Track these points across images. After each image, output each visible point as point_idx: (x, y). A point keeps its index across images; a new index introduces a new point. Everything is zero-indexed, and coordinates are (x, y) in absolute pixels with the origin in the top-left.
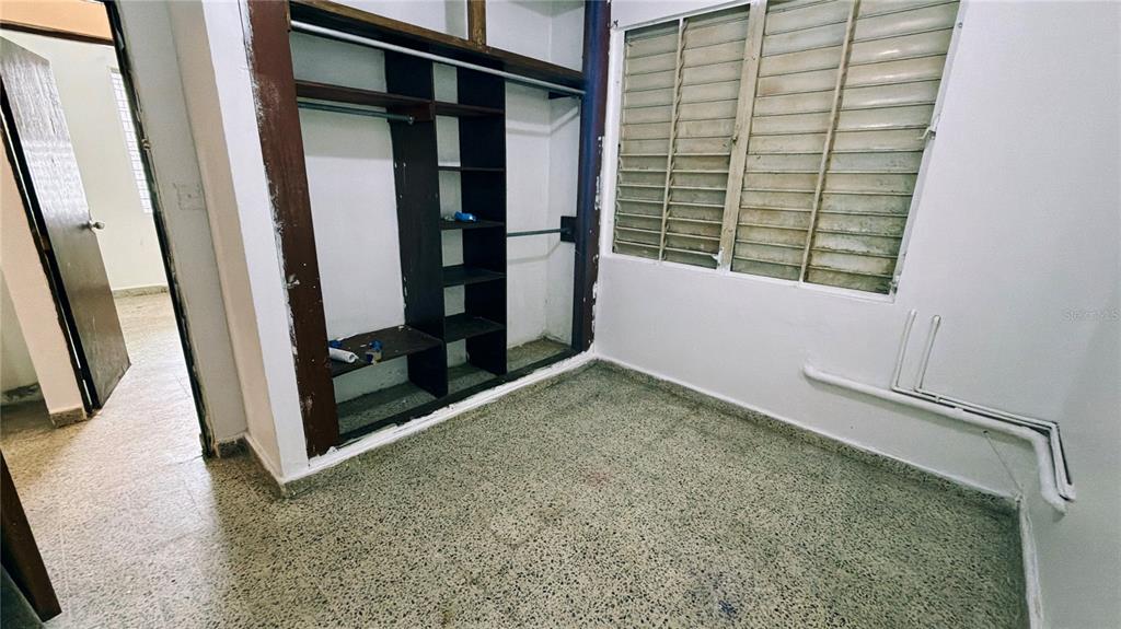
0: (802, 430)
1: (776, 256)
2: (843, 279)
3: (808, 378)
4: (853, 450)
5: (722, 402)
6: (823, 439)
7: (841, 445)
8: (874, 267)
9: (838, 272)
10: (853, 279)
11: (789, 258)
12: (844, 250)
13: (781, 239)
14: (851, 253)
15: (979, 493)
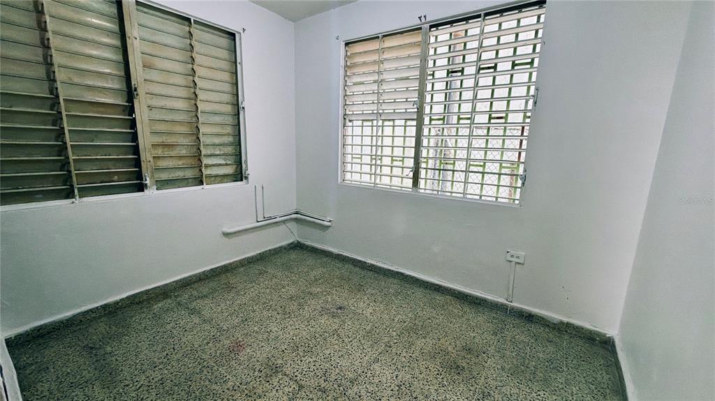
0: (230, 264)
1: (180, 174)
2: (219, 179)
3: (226, 235)
4: (252, 257)
5: (180, 280)
6: (241, 261)
7: (248, 258)
8: (229, 170)
9: (216, 176)
10: (223, 178)
11: (189, 174)
12: (216, 164)
13: (180, 163)
14: (220, 165)
15: (289, 245)
